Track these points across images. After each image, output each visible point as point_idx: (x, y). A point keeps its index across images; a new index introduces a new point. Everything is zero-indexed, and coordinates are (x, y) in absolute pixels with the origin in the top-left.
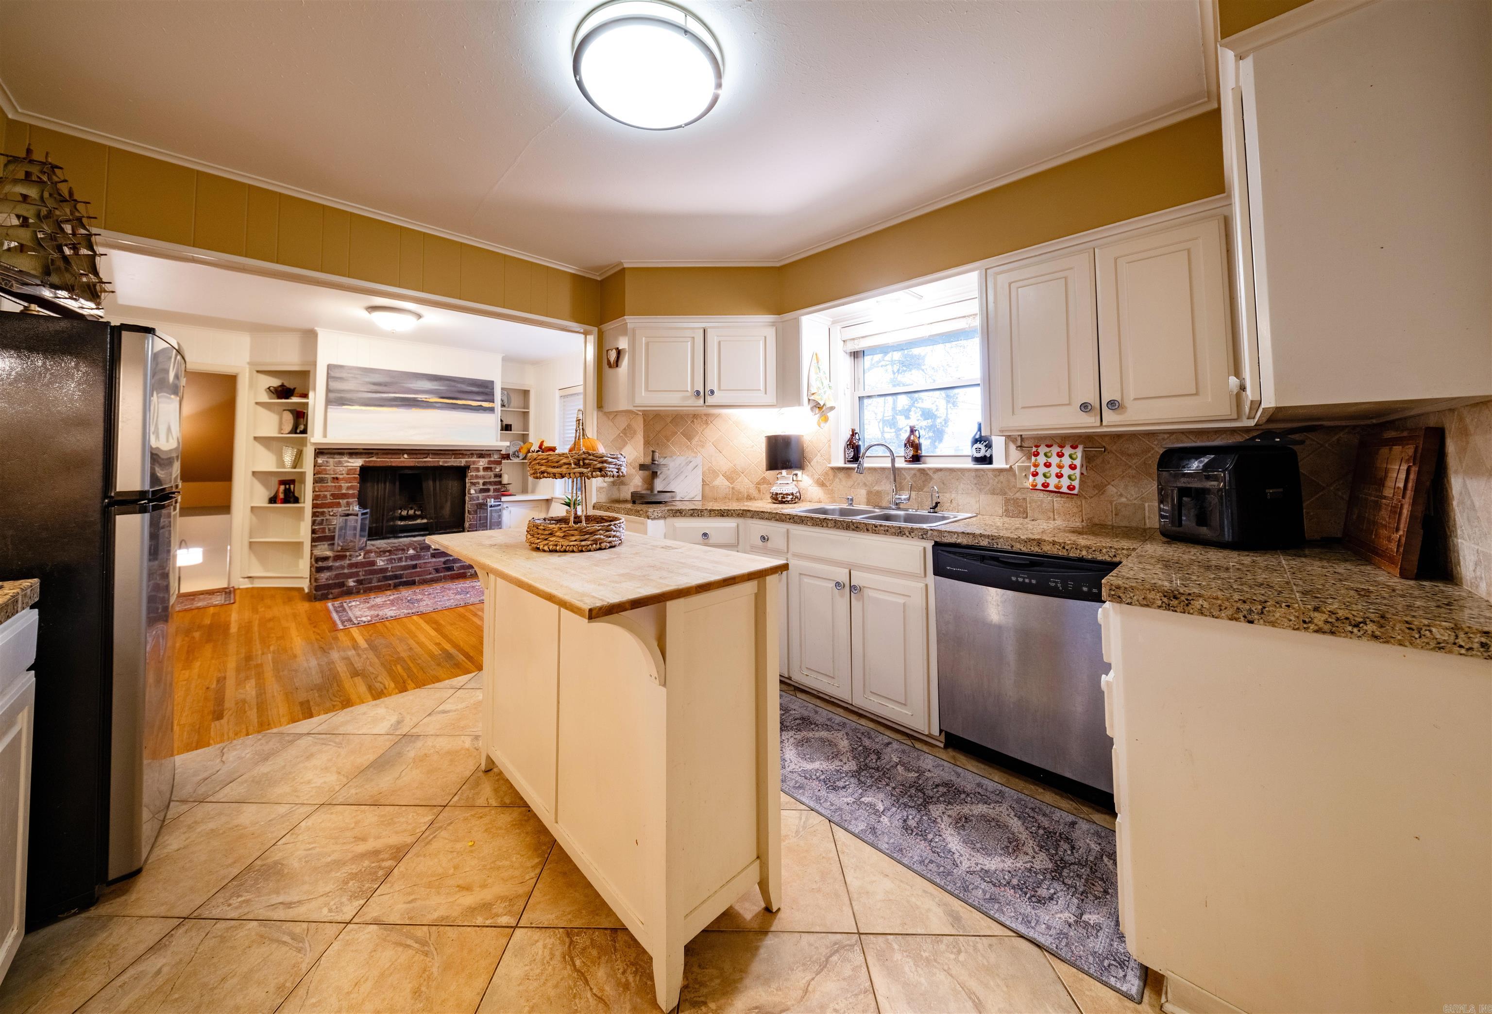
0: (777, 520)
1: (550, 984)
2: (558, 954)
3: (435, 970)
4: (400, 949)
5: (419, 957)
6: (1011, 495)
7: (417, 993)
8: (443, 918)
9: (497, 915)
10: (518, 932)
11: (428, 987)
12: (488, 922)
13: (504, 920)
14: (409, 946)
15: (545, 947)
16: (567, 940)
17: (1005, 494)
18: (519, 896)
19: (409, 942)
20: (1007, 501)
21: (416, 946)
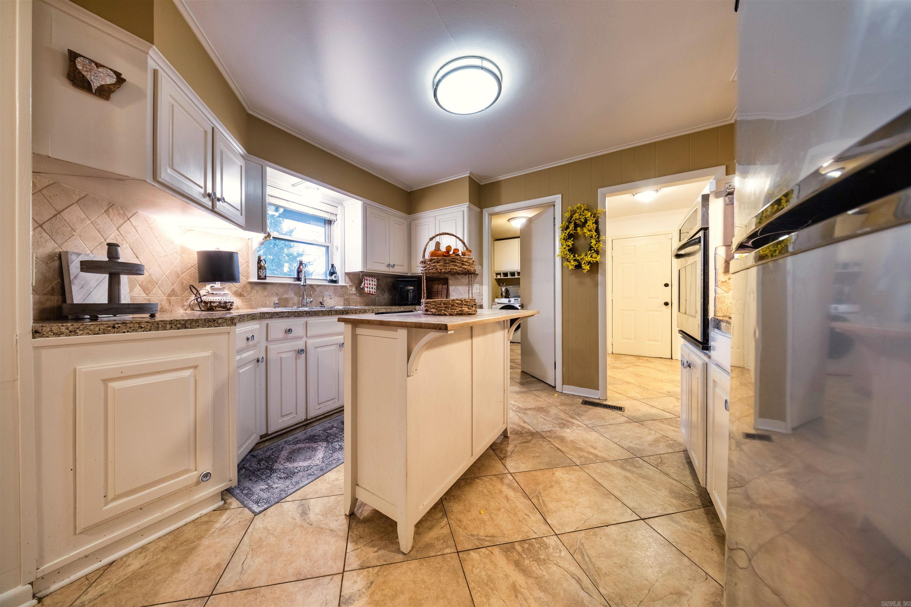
0: (296, 316)
1: (520, 457)
2: (510, 459)
3: (542, 487)
4: (546, 503)
5: (543, 494)
6: (346, 297)
7: (551, 487)
8: (524, 497)
9: (510, 480)
10: (511, 472)
11: (547, 485)
12: (515, 481)
13: (510, 477)
14: (543, 501)
15: (511, 463)
16: (504, 459)
17: (344, 296)
18: (498, 478)
19: (541, 502)
20: (345, 299)
21: (540, 499)
